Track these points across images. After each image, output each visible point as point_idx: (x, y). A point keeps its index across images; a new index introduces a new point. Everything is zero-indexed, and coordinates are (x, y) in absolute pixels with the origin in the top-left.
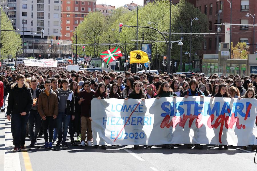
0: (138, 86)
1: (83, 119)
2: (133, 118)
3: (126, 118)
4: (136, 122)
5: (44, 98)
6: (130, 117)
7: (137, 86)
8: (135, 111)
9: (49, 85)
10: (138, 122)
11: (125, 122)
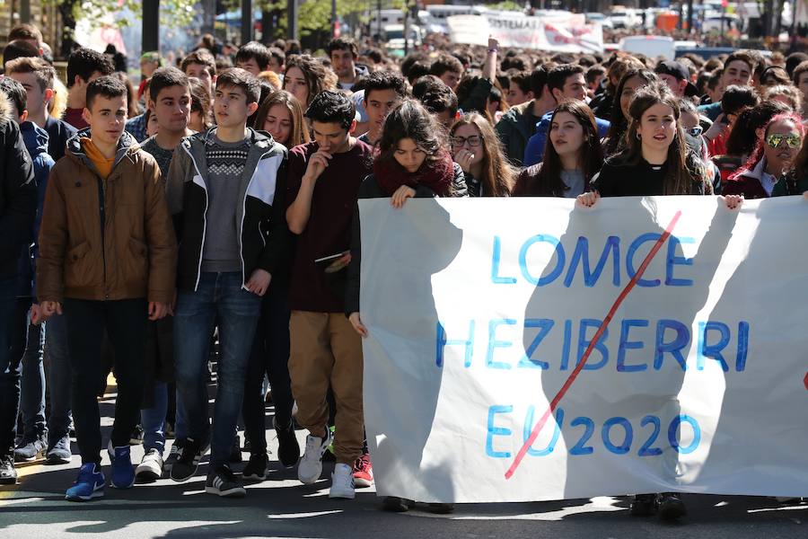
0: (660, 118)
1: (303, 328)
2: (627, 325)
3: (584, 323)
4: (646, 355)
5: (78, 185)
6: (608, 319)
7: (653, 119)
8: (644, 277)
9: (114, 110)
10: (660, 351)
11: (579, 352)
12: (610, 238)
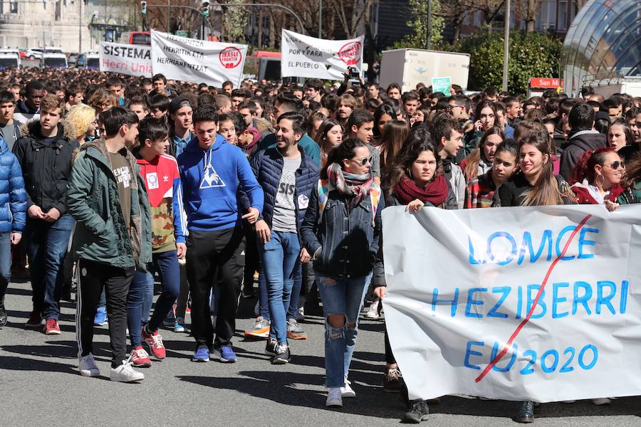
3: (530, 287)
4: (569, 305)
6: (544, 283)
8: (565, 255)
10: (576, 302)
11: (528, 306)
12: (546, 231)
